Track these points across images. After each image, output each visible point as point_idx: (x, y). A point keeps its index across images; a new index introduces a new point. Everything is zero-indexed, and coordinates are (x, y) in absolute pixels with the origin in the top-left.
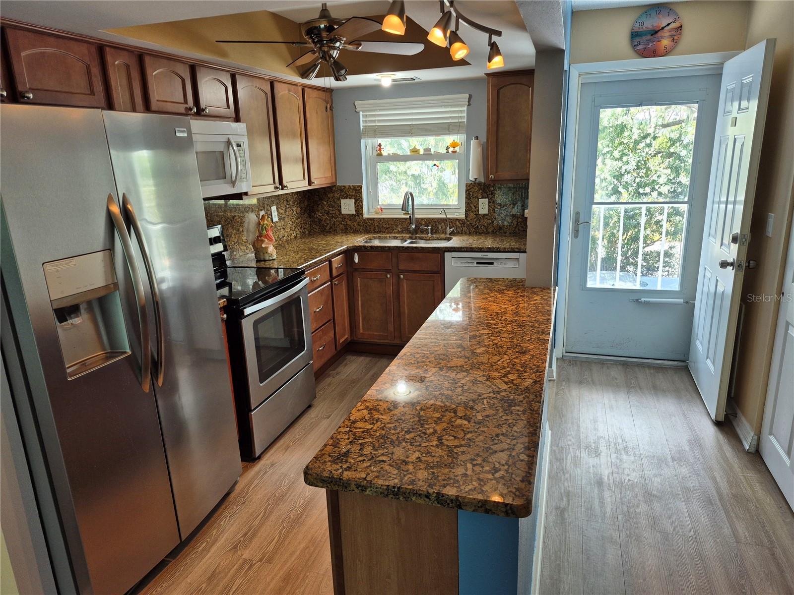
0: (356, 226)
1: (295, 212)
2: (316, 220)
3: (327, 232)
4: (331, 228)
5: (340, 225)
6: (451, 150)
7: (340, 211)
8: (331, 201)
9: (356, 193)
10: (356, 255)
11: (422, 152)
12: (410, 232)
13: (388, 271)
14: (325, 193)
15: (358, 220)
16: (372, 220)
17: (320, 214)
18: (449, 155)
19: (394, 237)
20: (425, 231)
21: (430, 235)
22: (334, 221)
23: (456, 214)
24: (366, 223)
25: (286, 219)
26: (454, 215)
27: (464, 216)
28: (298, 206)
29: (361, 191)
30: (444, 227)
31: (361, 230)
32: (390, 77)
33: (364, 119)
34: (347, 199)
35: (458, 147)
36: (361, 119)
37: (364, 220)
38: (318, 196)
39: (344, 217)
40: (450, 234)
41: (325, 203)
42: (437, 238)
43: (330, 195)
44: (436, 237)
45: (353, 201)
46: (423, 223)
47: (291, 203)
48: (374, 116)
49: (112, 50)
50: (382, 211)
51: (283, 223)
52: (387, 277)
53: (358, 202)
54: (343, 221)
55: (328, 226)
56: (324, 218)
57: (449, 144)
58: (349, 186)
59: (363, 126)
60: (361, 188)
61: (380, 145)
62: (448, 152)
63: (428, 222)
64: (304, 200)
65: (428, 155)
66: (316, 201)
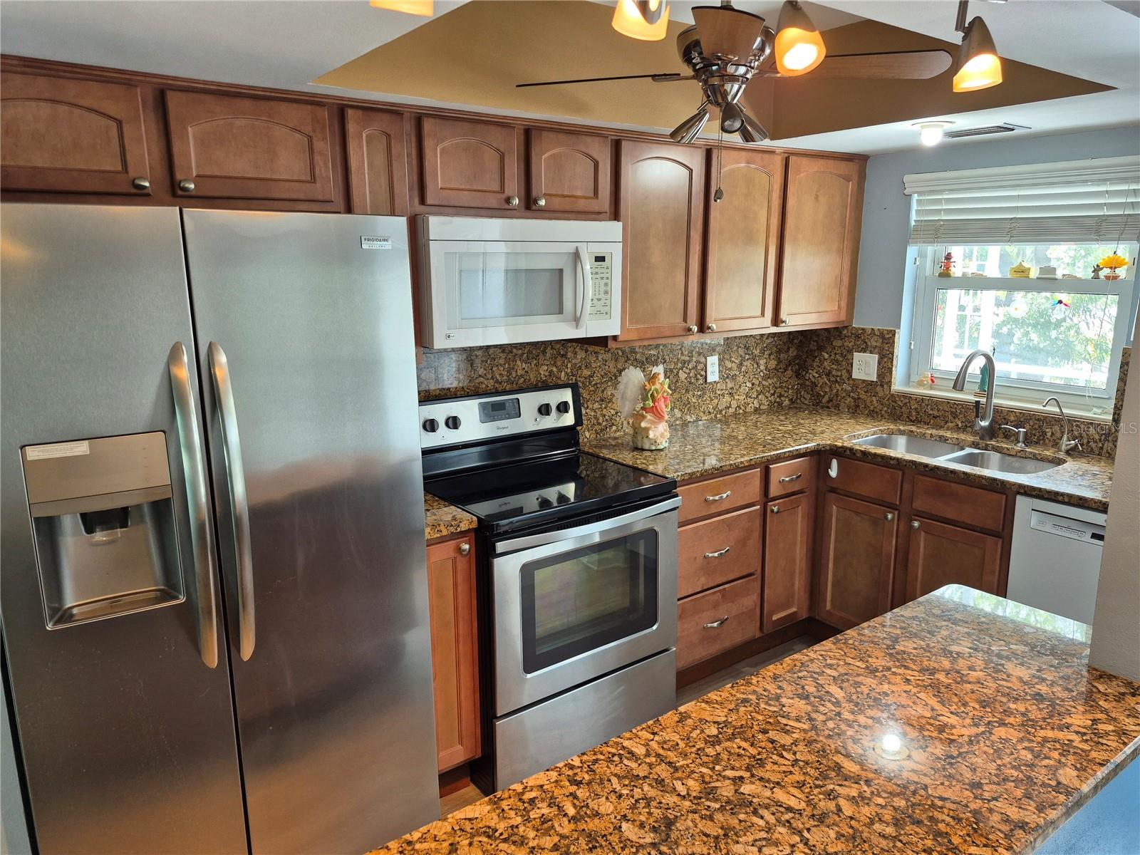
0: (876, 405)
1: (762, 367)
2: (807, 383)
3: (822, 407)
4: (830, 400)
5: (847, 397)
6: (1105, 272)
7: (850, 372)
8: (836, 354)
9: (884, 344)
10: (835, 463)
11: (1034, 274)
12: (975, 433)
13: (892, 507)
14: (828, 339)
15: (881, 394)
16: (907, 397)
17: (815, 374)
18: (1100, 282)
19: (940, 437)
20: (1014, 435)
21: (1020, 446)
22: (838, 390)
23: (1095, 409)
24: (895, 402)
25: (740, 379)
26: (1090, 411)
27: (1110, 418)
28: (772, 357)
29: (894, 342)
30: (1058, 435)
31: (883, 412)
32: (943, 126)
33: (920, 208)
34: (865, 352)
35: (1125, 267)
36: (914, 206)
37: (893, 395)
38: (817, 341)
39: (856, 384)
40: (1068, 452)
41: (826, 356)
42: (1035, 455)
43: (837, 343)
44: (1031, 453)
45: (876, 357)
46: (1012, 418)
47: (757, 352)
48: (939, 201)
49: (360, 113)
50: (933, 381)
51: (730, 385)
52: (886, 518)
53: (885, 360)
54: (852, 391)
55: (827, 397)
56: (821, 381)
57: (1100, 262)
58: (873, 329)
59: (915, 221)
60: (894, 335)
61: (948, 257)
62: (1096, 277)
63: (1023, 418)
64: (789, 348)
65: (1048, 281)
66: (811, 350)
